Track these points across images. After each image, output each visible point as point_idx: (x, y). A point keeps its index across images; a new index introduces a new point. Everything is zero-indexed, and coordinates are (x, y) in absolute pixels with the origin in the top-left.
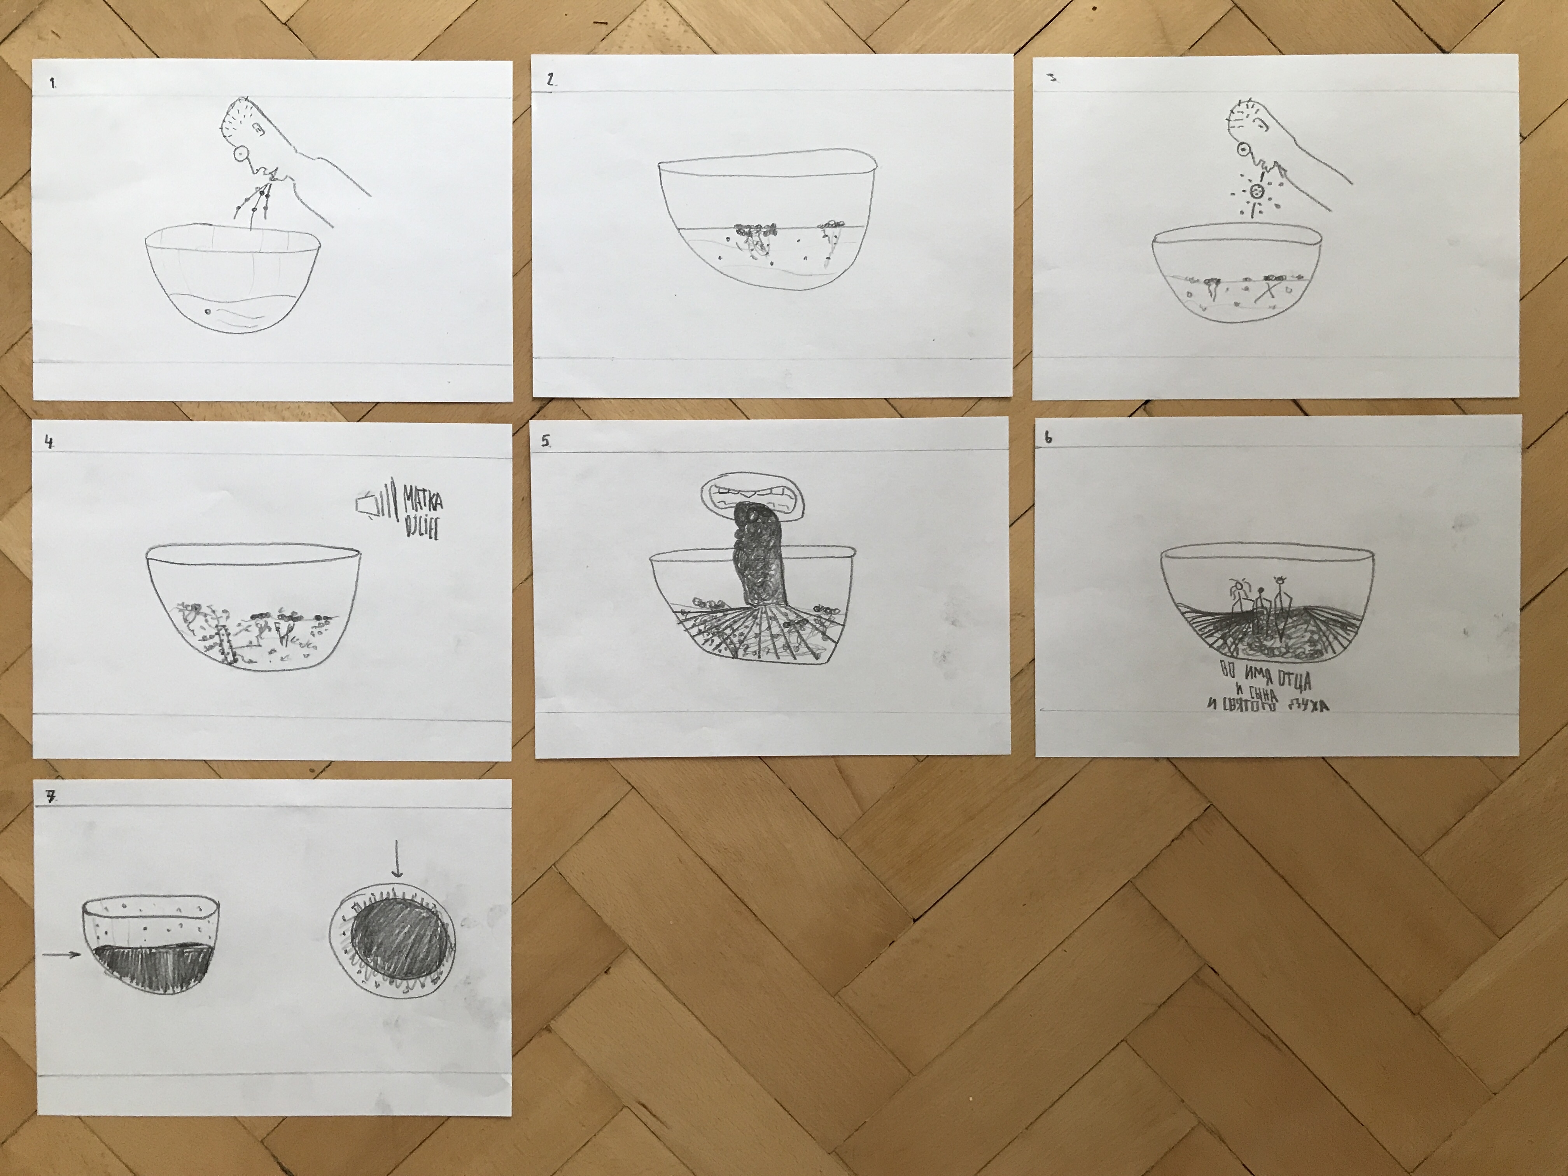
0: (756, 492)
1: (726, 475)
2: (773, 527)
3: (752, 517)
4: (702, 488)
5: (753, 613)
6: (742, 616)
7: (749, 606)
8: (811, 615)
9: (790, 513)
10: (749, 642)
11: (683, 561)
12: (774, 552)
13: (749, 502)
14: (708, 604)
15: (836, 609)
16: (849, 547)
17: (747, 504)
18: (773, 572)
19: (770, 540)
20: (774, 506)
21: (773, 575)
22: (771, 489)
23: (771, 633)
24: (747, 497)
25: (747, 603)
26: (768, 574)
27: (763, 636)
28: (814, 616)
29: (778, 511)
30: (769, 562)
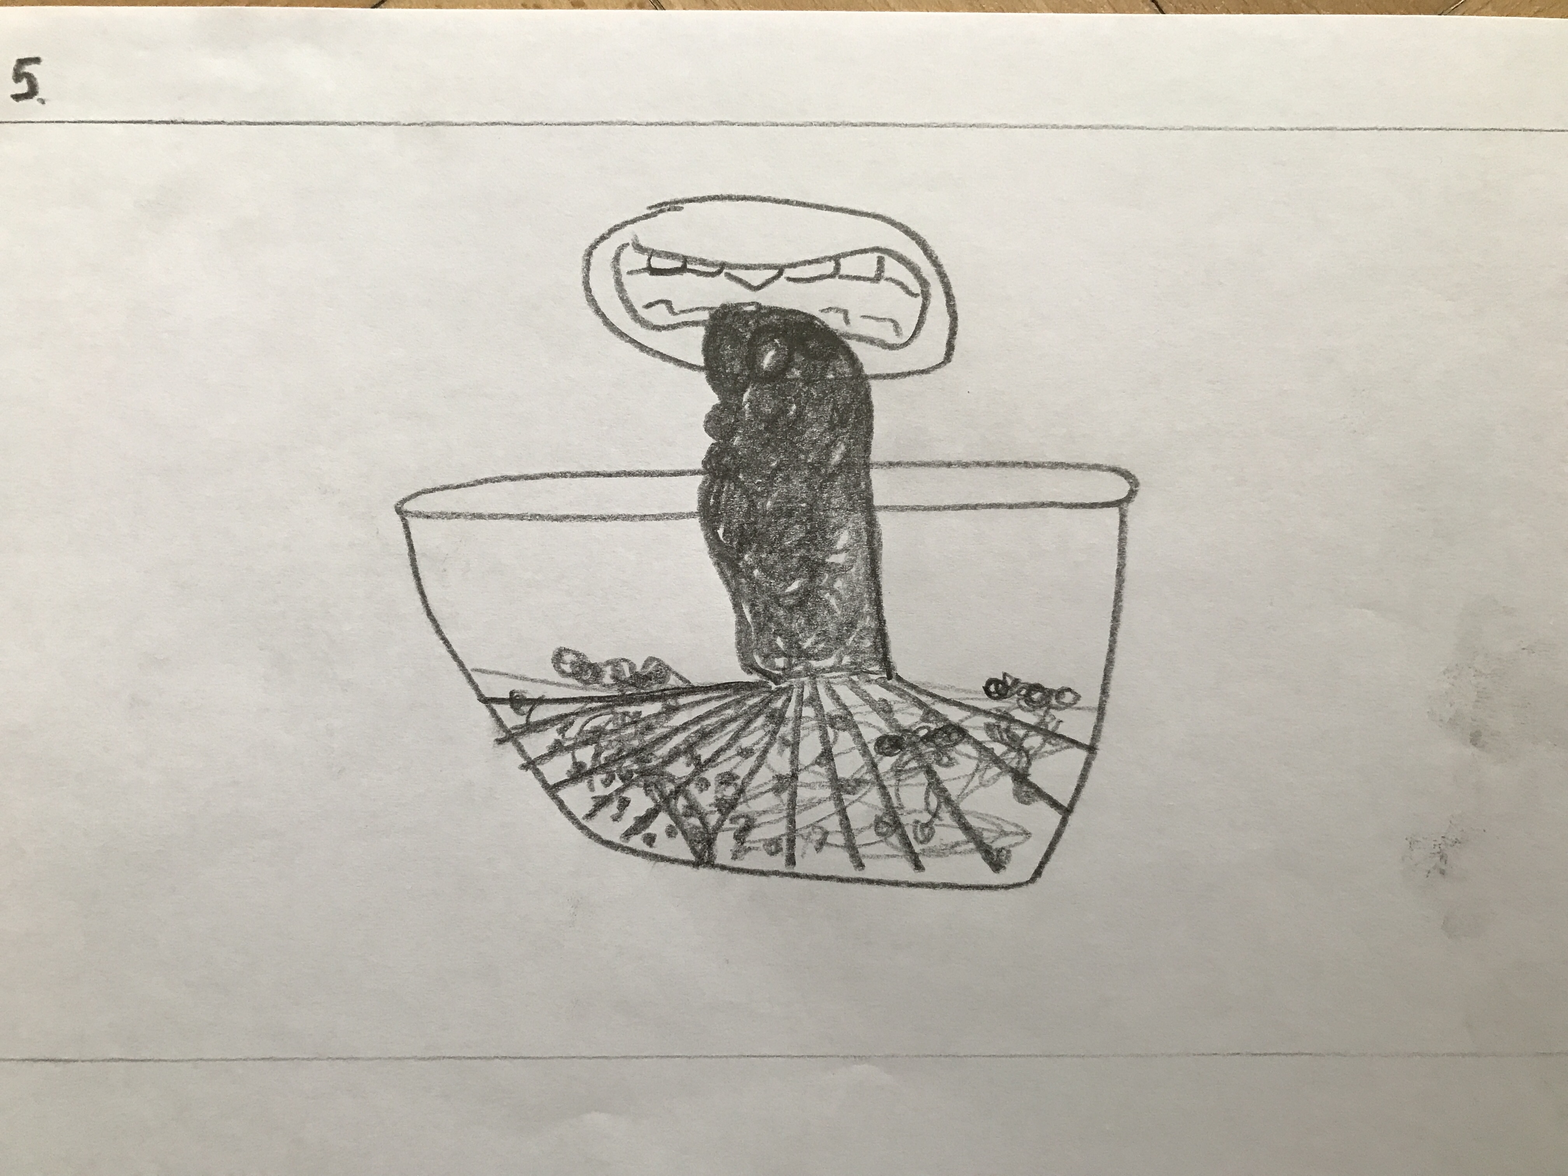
0: (781, 270)
1: (674, 205)
2: (844, 395)
3: (768, 360)
4: (589, 254)
5: (766, 703)
6: (730, 712)
7: (754, 678)
8: (976, 710)
9: (906, 344)
10: (756, 806)
11: (521, 517)
12: (845, 487)
13: (759, 306)
14: (608, 670)
15: (1061, 692)
16: (1114, 470)
17: (752, 313)
18: (839, 559)
19: (833, 443)
20: (847, 321)
21: (843, 568)
22: (836, 259)
23: (834, 772)
24: (749, 287)
25: (750, 668)
26: (824, 564)
27: (808, 785)
28: (987, 713)
29: (860, 338)
30: (825, 522)
